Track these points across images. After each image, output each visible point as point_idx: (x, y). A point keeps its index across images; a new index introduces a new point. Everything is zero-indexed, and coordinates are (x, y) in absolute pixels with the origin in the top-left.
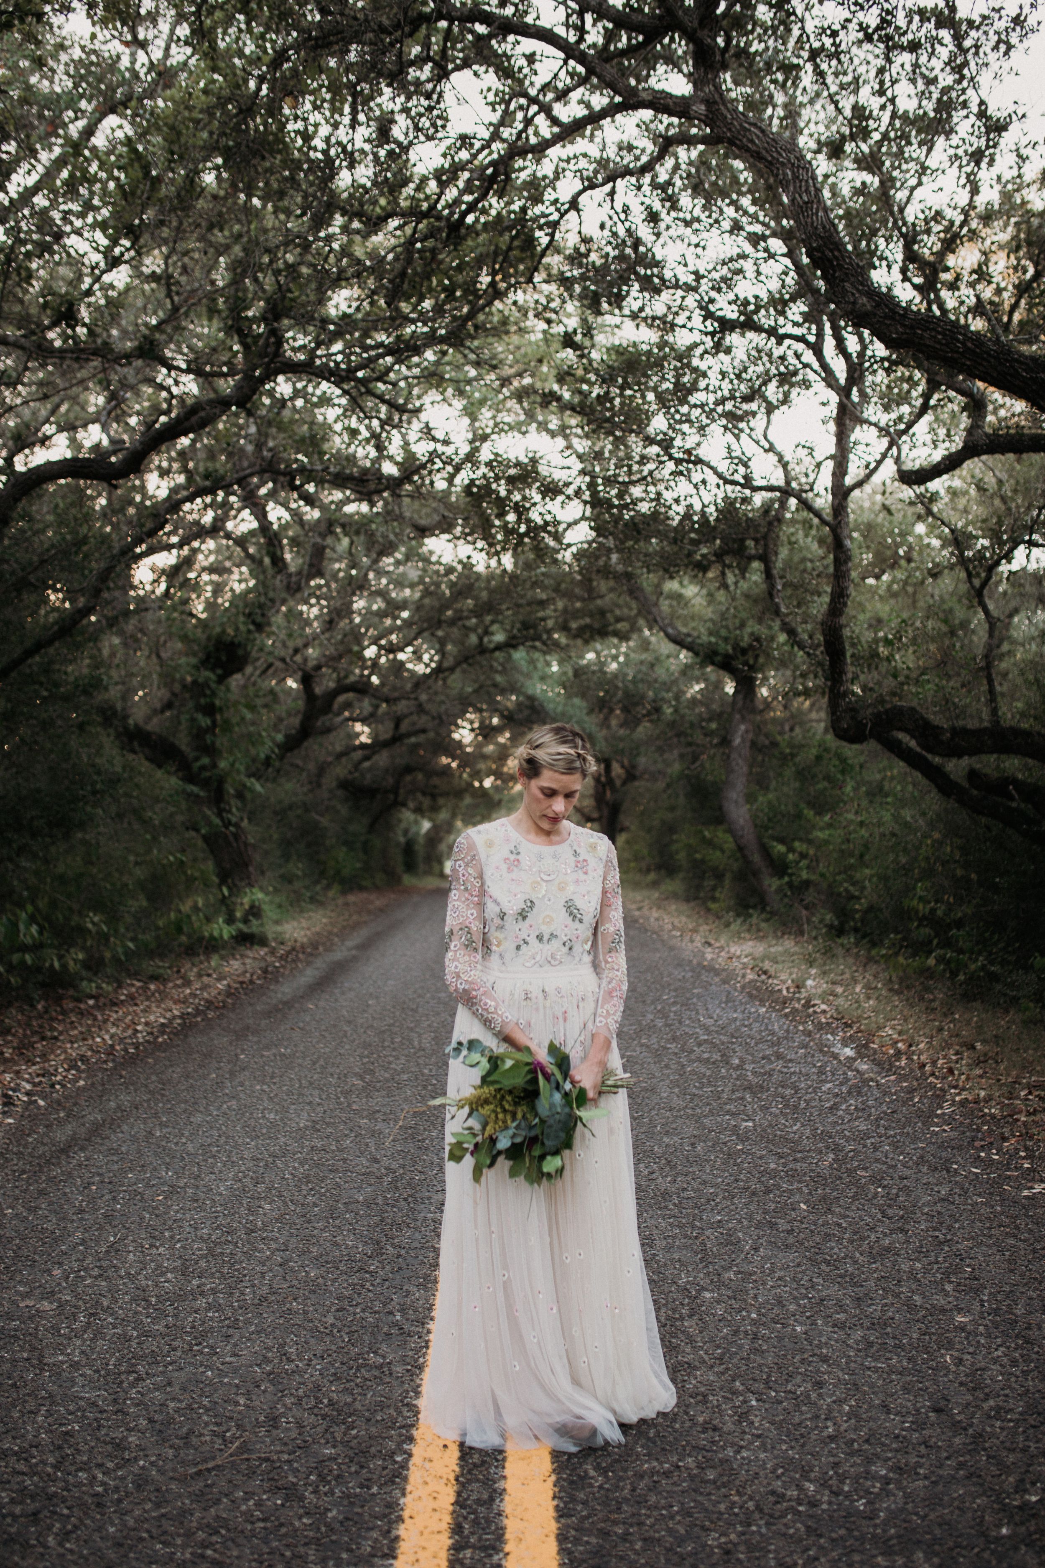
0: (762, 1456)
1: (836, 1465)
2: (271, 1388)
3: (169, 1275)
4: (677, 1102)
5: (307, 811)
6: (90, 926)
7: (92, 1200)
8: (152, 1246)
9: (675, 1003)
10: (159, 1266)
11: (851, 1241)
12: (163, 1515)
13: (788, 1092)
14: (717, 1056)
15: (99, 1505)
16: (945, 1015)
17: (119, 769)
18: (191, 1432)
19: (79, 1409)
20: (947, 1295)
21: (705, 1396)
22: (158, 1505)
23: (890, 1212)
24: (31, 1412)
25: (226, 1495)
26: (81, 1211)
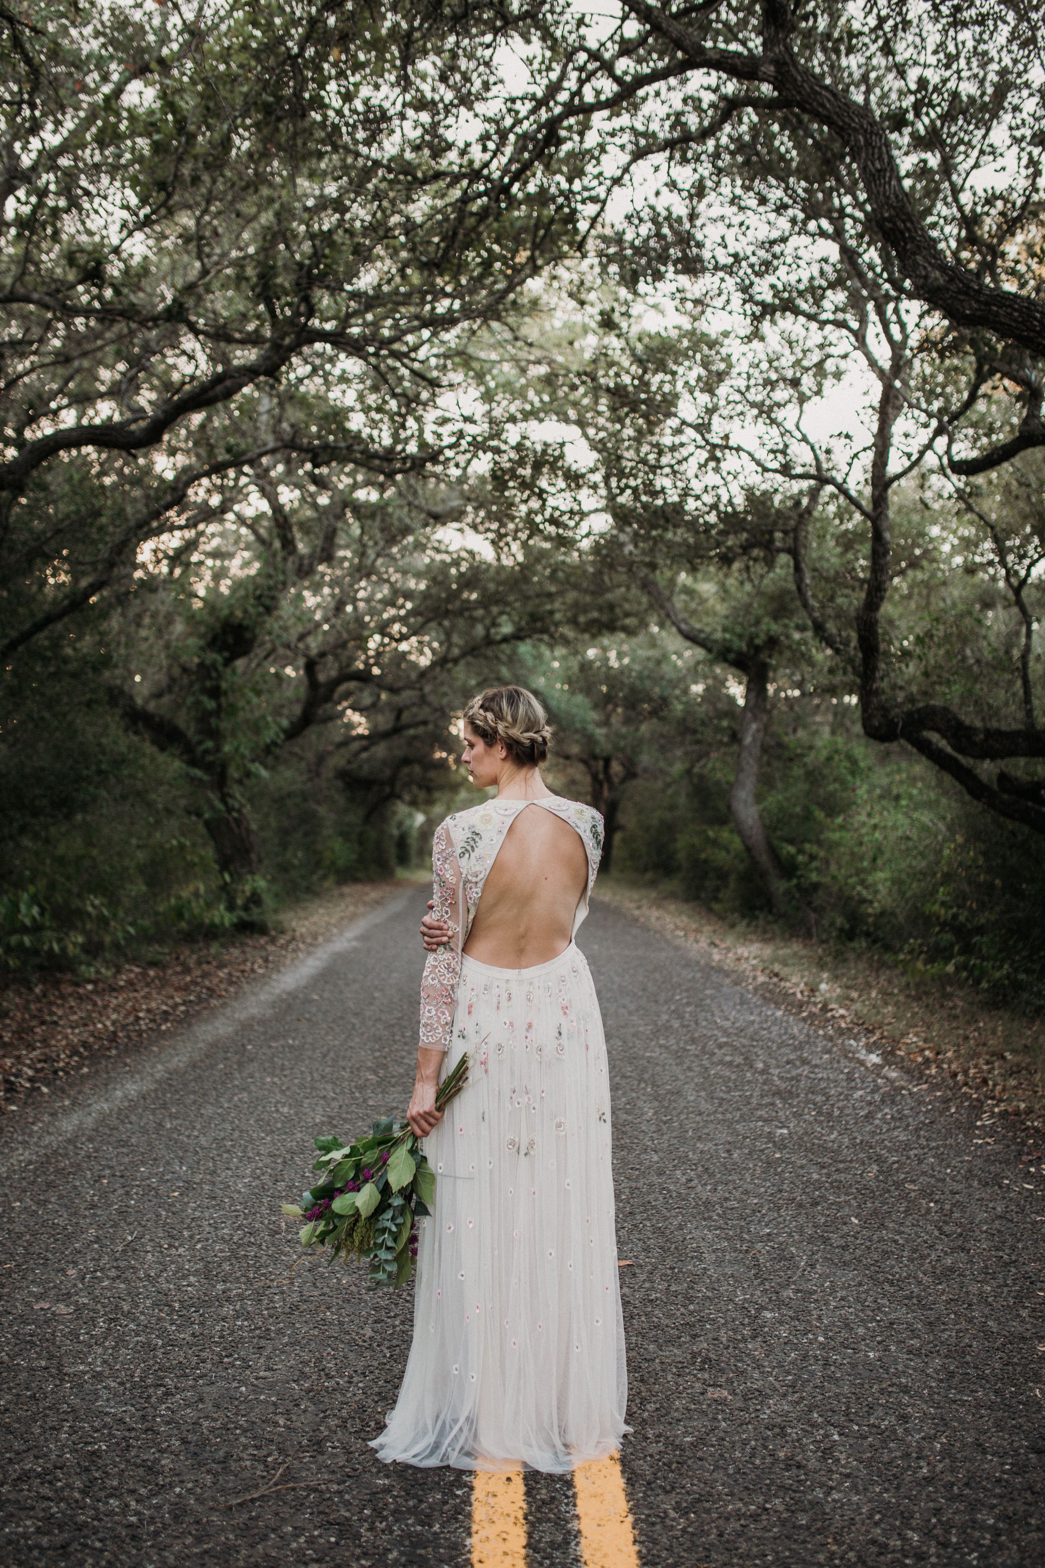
0: (855, 1498)
1: (937, 1512)
2: (312, 1408)
3: (192, 1279)
4: (704, 1106)
5: (305, 800)
6: (90, 909)
7: (104, 1195)
8: (171, 1246)
9: (688, 1004)
10: (180, 1268)
11: (910, 1260)
12: (206, 1552)
13: (819, 1098)
14: (739, 1060)
15: (134, 1538)
16: (968, 1023)
17: (124, 750)
18: (228, 1455)
19: (105, 1426)
20: (1023, 1321)
21: (783, 1428)
22: (199, 1540)
23: (946, 1228)
24: (53, 1428)
25: (274, 1530)
26: (93, 1206)
